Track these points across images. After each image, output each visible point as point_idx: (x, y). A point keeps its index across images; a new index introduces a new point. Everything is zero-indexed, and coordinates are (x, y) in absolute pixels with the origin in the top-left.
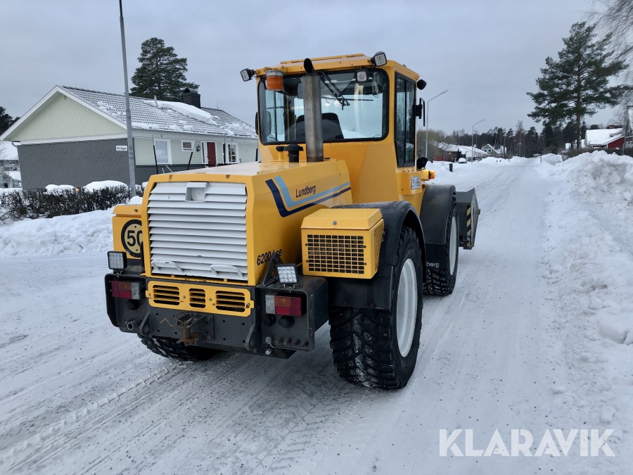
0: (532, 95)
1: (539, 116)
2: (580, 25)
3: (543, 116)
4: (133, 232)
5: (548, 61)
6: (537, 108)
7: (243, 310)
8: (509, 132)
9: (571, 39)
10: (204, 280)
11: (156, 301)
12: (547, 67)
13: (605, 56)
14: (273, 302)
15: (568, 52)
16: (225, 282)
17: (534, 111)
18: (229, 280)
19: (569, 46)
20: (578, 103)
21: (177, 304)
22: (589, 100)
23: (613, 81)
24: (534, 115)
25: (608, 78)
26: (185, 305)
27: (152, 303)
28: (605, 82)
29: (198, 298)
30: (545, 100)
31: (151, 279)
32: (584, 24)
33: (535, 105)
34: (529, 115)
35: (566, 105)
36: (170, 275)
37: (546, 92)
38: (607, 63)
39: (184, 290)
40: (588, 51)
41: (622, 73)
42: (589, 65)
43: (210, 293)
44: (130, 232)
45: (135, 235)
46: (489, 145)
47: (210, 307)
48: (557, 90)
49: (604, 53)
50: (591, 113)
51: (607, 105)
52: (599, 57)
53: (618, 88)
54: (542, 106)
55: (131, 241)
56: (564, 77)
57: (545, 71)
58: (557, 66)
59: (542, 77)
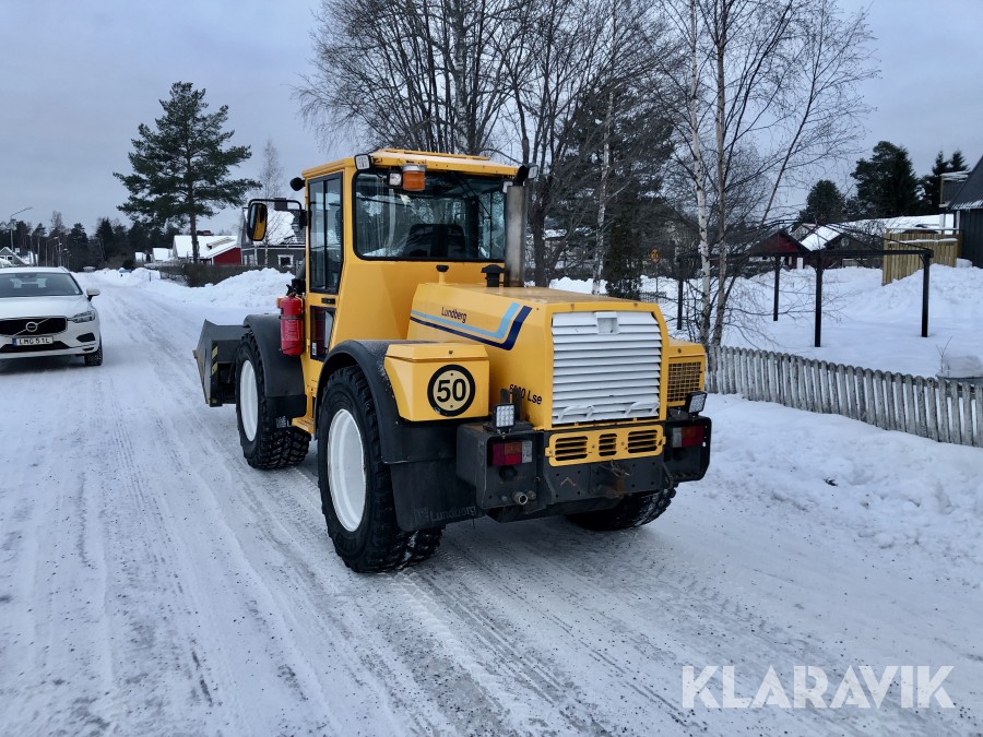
0: (123, 178)
1: (136, 210)
2: (184, 87)
3: (141, 210)
4: (448, 382)
5: (142, 129)
6: (131, 198)
7: (654, 449)
8: (38, 230)
9: (173, 104)
10: (615, 423)
11: (558, 459)
12: (142, 139)
13: (222, 138)
14: (680, 434)
15: (171, 123)
16: (635, 421)
17: (127, 201)
18: (639, 419)
19: (171, 114)
20: (189, 198)
21: (584, 456)
22: (203, 194)
23: (234, 173)
24: (127, 209)
25: (229, 167)
26: (593, 455)
27: (553, 462)
28: (225, 171)
29: (607, 445)
30: (144, 187)
31: (552, 432)
32: (190, 86)
33: (129, 193)
34: (120, 208)
35: (173, 199)
36: (572, 424)
37: (144, 177)
38: (225, 147)
39: (593, 439)
40: (199, 126)
41: (243, 164)
42: (201, 145)
43: (622, 436)
44: (441, 382)
45: (450, 386)
46: (8, 248)
47: (622, 453)
48: (160, 174)
49: (221, 132)
50: (210, 214)
51: (228, 204)
52: (214, 137)
53: (242, 183)
54: (139, 196)
55: (443, 395)
56: (166, 158)
57: (138, 144)
58: (155, 139)
59: (135, 153)
